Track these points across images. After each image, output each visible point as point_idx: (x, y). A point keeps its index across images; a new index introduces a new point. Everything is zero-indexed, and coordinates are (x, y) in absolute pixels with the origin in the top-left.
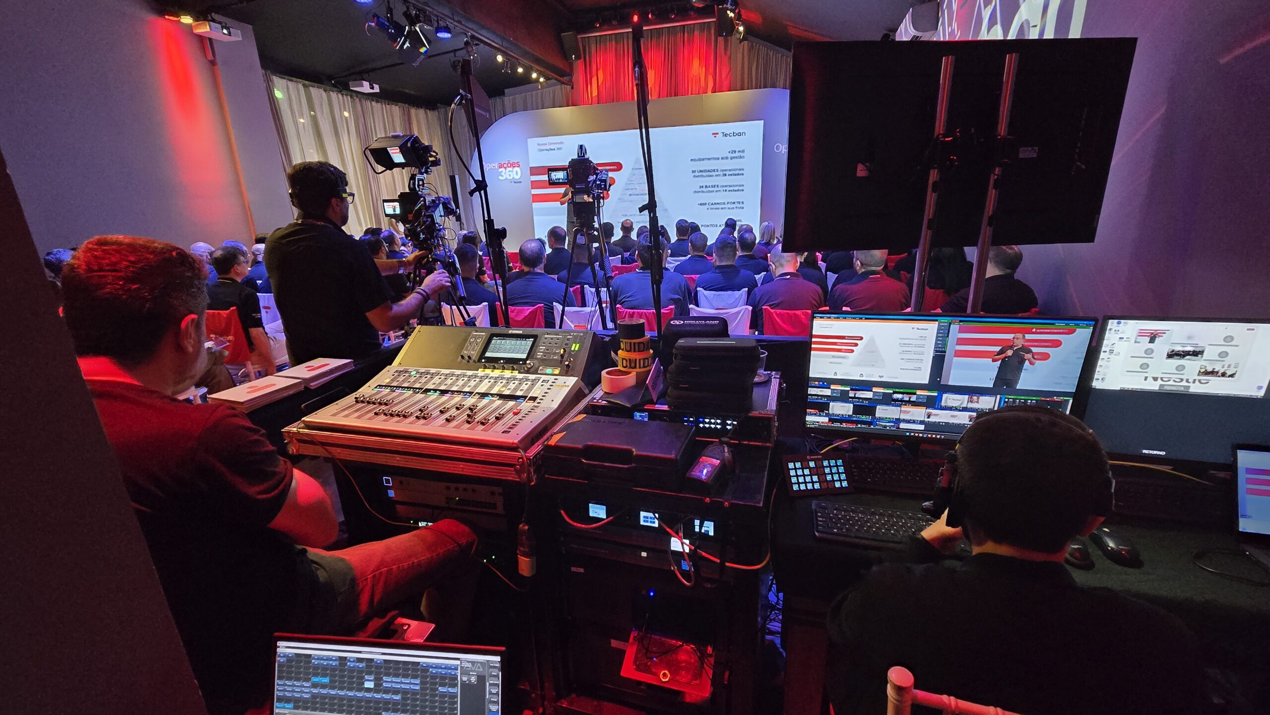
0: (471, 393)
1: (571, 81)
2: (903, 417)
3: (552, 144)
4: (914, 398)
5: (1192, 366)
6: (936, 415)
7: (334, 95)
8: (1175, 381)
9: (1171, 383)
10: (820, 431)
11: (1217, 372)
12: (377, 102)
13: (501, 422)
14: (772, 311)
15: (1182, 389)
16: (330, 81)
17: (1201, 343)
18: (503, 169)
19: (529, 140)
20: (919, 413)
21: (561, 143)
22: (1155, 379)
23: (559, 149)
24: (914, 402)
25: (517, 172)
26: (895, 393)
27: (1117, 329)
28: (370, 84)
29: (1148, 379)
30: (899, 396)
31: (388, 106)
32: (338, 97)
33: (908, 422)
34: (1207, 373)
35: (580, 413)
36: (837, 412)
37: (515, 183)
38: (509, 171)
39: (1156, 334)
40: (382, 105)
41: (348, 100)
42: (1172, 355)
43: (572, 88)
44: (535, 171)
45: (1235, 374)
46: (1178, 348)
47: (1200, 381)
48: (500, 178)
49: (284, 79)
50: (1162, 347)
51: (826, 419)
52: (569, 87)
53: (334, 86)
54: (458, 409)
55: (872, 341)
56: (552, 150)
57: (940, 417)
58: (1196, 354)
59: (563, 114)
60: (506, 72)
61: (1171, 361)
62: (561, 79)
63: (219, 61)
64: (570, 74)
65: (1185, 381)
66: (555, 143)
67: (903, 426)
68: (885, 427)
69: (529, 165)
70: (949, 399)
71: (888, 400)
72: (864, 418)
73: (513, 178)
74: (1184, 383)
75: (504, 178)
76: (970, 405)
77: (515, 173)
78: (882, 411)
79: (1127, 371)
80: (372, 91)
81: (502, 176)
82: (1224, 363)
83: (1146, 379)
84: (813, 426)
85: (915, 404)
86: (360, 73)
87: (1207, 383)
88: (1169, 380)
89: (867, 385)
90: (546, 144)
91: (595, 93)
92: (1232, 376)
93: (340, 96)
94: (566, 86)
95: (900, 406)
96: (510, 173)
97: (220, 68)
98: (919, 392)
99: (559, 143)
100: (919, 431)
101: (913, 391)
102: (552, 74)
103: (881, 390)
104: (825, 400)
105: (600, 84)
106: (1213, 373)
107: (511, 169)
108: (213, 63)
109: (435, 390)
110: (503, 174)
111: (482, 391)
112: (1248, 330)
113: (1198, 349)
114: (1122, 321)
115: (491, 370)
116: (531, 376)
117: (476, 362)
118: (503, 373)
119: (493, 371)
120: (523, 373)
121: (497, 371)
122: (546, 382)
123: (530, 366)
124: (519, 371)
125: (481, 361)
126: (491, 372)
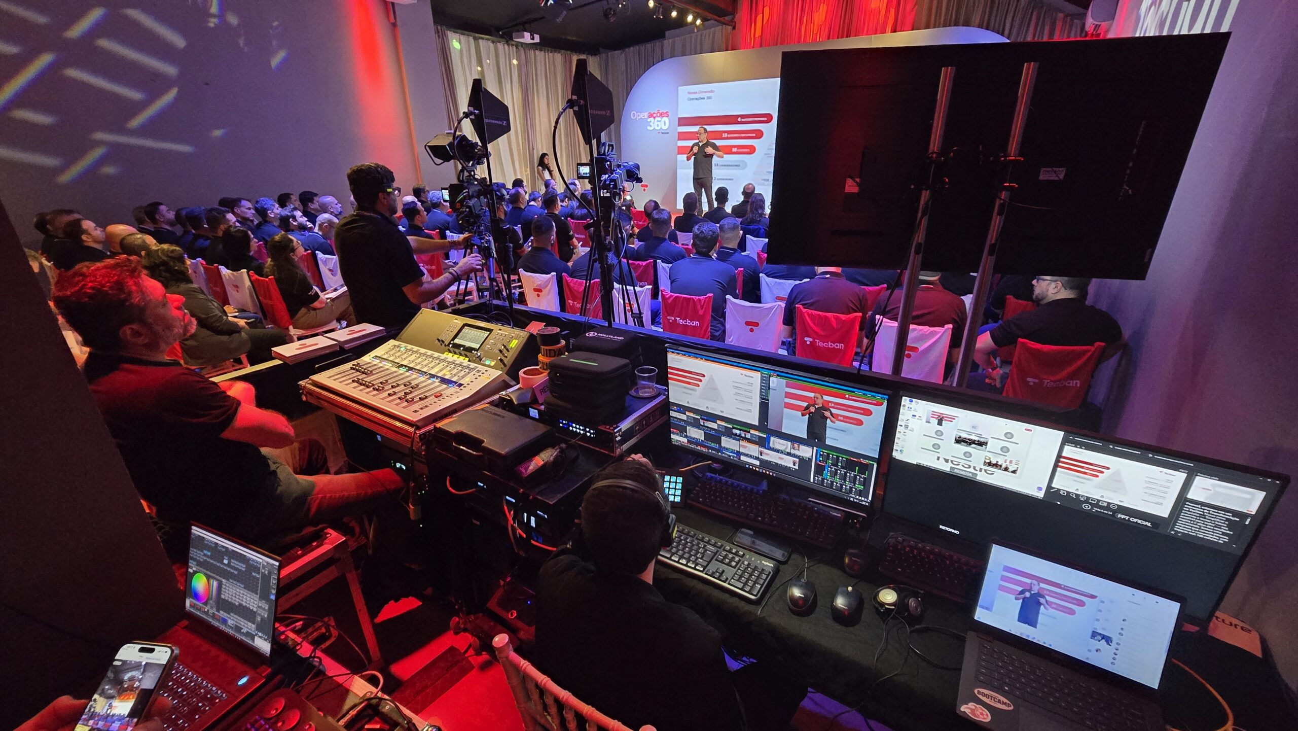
0: (426, 373)
1: (733, 20)
2: (742, 450)
3: (702, 92)
4: (748, 436)
5: (978, 456)
6: (767, 454)
7: (500, 46)
8: (963, 466)
9: (960, 467)
10: (681, 449)
11: (1001, 466)
12: (541, 50)
13: (422, 402)
15: (971, 475)
16: (498, 31)
17: (985, 435)
18: (652, 119)
19: (680, 88)
20: (754, 449)
21: (712, 91)
22: (947, 461)
23: (709, 98)
24: (748, 439)
25: (665, 122)
26: (734, 428)
27: (910, 406)
28: (531, 35)
29: (940, 459)
30: (738, 432)
31: (551, 54)
32: (504, 49)
33: (747, 455)
34: (990, 464)
35: (488, 403)
36: (693, 435)
37: (663, 133)
38: (658, 121)
39: (943, 418)
40: (545, 52)
41: (513, 50)
42: (959, 441)
43: (734, 28)
44: (683, 121)
45: (1016, 470)
46: (964, 435)
47: (985, 471)
48: (649, 128)
49: (457, 33)
50: (950, 430)
51: (685, 440)
52: (730, 28)
53: (502, 37)
54: (405, 385)
55: (712, 379)
56: (702, 99)
57: (771, 457)
58: (981, 444)
59: (717, 59)
60: (658, 18)
61: (958, 446)
62: (722, 19)
63: (399, 23)
64: (733, 13)
65: (972, 467)
66: (705, 92)
67: (743, 458)
68: (730, 456)
69: (677, 114)
70: (775, 442)
71: (729, 433)
72: (713, 445)
73: (661, 129)
74: (972, 470)
75: (652, 128)
76: (793, 452)
77: (662, 124)
78: (726, 442)
79: (922, 448)
80: (532, 41)
81: (651, 126)
82: (1006, 458)
83: (938, 459)
84: (677, 444)
85: (749, 440)
86: (524, 24)
87: (993, 474)
88: (958, 465)
89: (713, 417)
90: (696, 93)
91: (758, 34)
92: (1014, 472)
93: (506, 46)
94: (727, 26)
95: (738, 440)
96: (659, 123)
97: (400, 30)
98: (752, 431)
99: (709, 92)
100: (753, 465)
101: (748, 430)
102: (710, 15)
103: (723, 424)
104: (683, 423)
105: (764, 23)
106: (996, 465)
107: (659, 119)
108: (394, 25)
109: (406, 366)
110: (651, 124)
111: (433, 373)
112: (1026, 429)
113: (982, 440)
114: (914, 400)
115: (451, 355)
116: (473, 365)
117: (445, 346)
118: (457, 359)
119: (453, 356)
120: (469, 361)
121: (456, 356)
122: (479, 371)
123: (477, 356)
124: (468, 359)
125: (448, 345)
126: (450, 357)
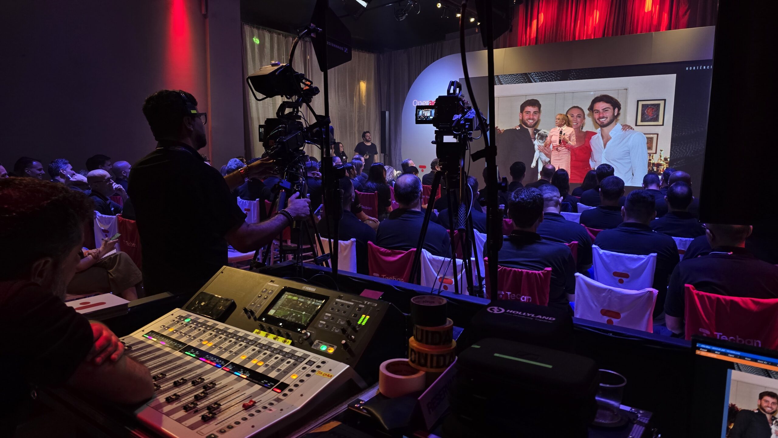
0: (226, 362)
14: (695, 292)
16: (296, 30)
35: (335, 419)
49: (260, 28)
54: (194, 383)
91: (534, 35)
105: (540, 26)
109: (195, 350)
111: (238, 363)
115: (263, 334)
116: (300, 352)
117: (255, 319)
118: (273, 341)
119: (267, 336)
120: (292, 344)
121: (271, 337)
122: (310, 363)
123: (305, 337)
124: (290, 341)
125: (260, 319)
126: (263, 337)
